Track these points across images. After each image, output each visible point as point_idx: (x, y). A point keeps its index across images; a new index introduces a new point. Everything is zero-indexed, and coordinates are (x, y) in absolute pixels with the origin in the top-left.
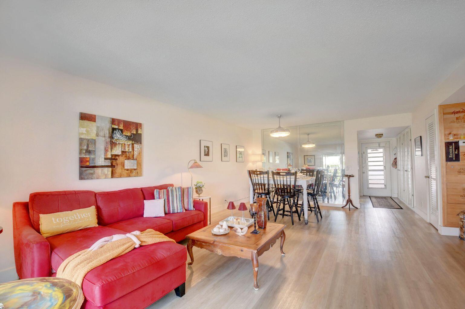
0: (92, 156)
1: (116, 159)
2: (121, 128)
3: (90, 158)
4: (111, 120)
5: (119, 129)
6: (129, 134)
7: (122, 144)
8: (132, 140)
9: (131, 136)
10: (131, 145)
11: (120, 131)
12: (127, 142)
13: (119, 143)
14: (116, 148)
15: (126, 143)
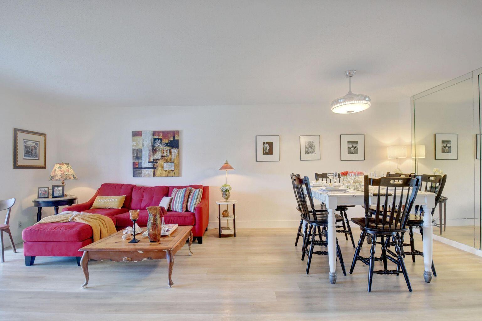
0: (140, 161)
1: (157, 163)
2: (161, 137)
3: (138, 162)
4: (153, 133)
5: (159, 139)
6: (167, 142)
7: (161, 150)
8: (170, 146)
9: (169, 143)
10: (169, 150)
11: (159, 140)
12: (166, 148)
13: (159, 150)
14: (156, 154)
15: (164, 149)
